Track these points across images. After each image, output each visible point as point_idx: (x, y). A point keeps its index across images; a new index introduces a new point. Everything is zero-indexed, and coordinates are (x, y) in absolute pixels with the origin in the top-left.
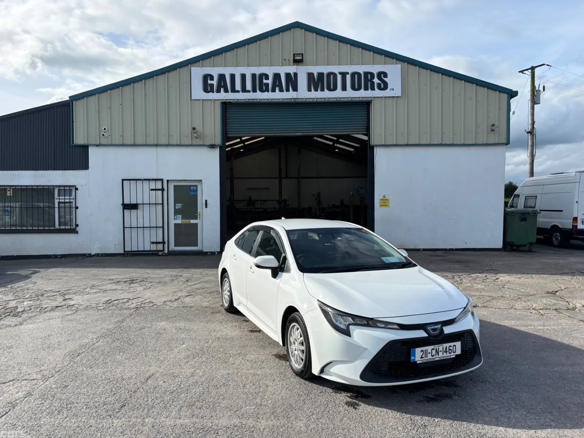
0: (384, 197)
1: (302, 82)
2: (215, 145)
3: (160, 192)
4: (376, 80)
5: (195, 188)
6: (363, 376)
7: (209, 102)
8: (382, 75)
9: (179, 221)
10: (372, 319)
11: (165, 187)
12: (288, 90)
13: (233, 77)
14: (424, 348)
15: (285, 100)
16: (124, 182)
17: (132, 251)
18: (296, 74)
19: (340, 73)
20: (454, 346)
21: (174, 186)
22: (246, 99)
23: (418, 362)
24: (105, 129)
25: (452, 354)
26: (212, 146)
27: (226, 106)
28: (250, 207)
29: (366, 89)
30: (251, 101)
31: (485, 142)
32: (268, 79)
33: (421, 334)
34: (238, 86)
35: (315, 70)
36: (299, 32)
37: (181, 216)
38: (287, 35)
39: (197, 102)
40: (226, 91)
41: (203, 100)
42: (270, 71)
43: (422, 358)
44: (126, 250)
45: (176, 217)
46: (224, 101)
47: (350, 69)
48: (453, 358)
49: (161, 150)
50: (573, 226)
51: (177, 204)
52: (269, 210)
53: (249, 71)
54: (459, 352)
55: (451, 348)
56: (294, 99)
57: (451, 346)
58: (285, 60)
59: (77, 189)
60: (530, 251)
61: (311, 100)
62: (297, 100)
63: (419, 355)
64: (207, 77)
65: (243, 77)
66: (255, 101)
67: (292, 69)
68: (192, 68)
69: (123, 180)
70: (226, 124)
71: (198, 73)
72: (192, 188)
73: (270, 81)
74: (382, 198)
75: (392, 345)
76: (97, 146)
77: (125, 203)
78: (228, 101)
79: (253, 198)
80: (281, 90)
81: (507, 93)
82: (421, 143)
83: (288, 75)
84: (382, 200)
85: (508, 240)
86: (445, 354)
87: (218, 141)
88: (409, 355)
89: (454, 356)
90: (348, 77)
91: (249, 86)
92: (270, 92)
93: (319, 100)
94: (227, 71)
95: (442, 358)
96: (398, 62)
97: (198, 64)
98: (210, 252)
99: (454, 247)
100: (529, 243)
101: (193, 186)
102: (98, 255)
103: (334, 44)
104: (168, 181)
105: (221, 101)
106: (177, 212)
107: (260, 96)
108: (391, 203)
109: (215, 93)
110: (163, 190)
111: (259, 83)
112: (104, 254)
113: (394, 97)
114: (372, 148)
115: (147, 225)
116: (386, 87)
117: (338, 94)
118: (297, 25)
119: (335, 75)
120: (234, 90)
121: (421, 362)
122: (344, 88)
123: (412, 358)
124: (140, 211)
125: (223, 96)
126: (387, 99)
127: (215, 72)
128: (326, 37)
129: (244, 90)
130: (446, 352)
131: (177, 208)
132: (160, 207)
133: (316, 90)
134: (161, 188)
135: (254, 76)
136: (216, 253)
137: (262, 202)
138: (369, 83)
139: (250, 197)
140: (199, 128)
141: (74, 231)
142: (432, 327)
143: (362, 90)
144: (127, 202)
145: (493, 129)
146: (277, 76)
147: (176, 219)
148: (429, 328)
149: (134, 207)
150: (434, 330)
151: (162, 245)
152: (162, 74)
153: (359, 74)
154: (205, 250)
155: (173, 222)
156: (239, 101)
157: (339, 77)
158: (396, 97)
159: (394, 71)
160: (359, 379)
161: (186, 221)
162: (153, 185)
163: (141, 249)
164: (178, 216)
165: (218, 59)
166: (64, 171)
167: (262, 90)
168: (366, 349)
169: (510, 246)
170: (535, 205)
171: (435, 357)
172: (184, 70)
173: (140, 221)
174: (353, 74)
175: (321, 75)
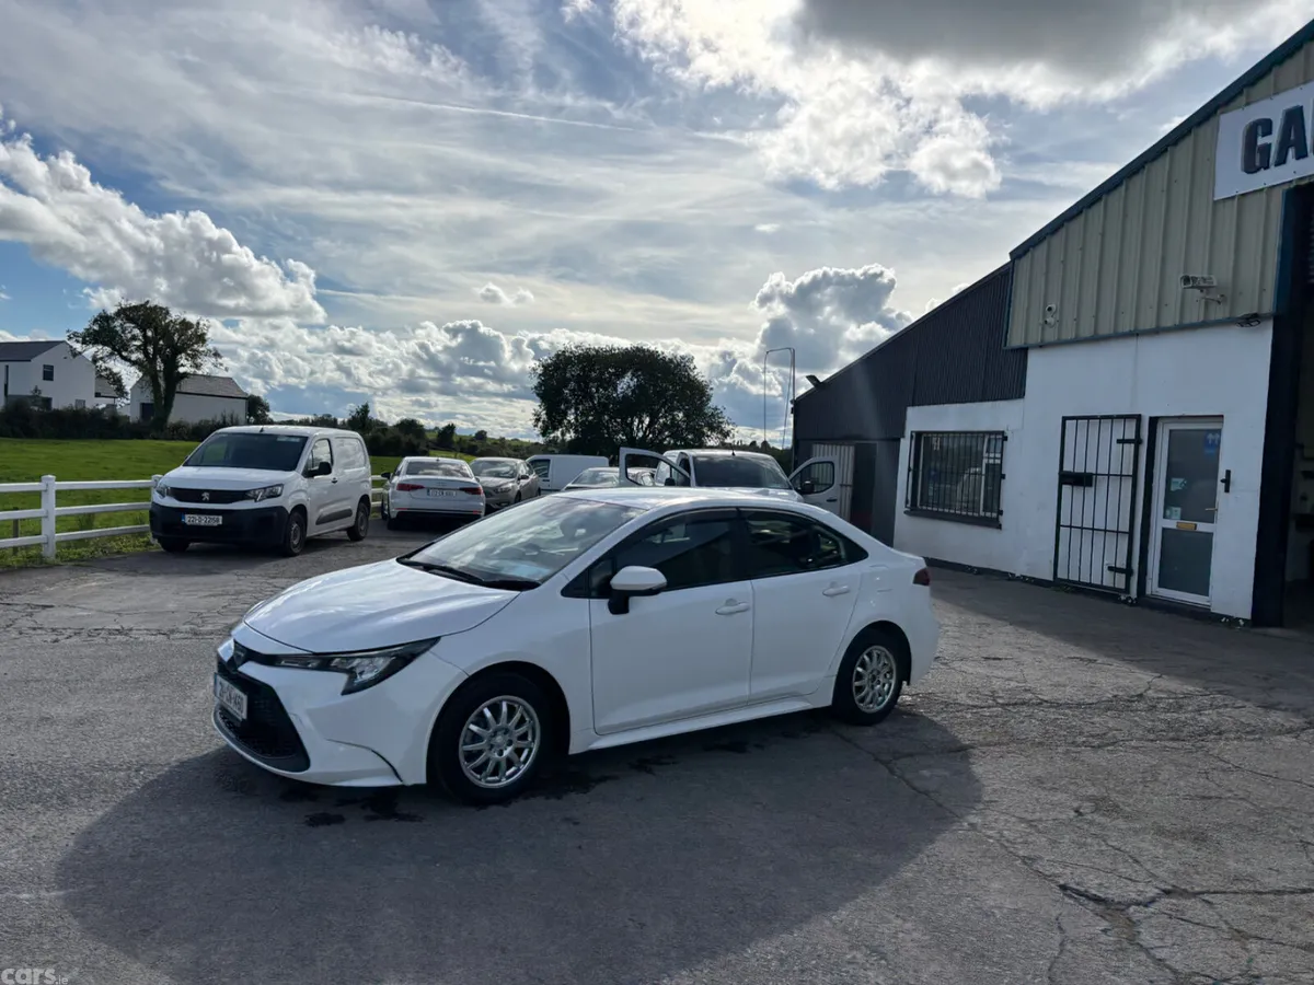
16: (1068, 422)
21: (1171, 431)
45: (1168, 512)
51: (1174, 480)
59: (1005, 439)
69: (1065, 419)
77: (1065, 469)
98: (1227, 617)
110: (1137, 442)
131: (1173, 488)
136: (1242, 623)
141: (995, 524)
147: (1170, 518)
155: (1160, 523)
164: (1174, 509)
166: (994, 403)
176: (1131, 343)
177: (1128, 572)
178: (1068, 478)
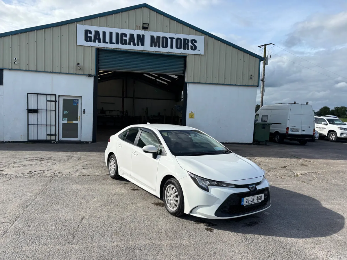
0: (192, 112)
1: (147, 41)
2: (91, 75)
3: (54, 103)
4: (190, 44)
5: (77, 101)
6: (216, 214)
7: (88, 47)
8: (194, 41)
9: (66, 122)
10: (221, 182)
11: (57, 100)
12: (138, 45)
13: (104, 33)
14: (248, 198)
15: (136, 51)
17: (33, 140)
18: (143, 36)
19: (170, 38)
20: (261, 196)
21: (63, 99)
22: (112, 48)
23: (244, 205)
24: (15, 59)
25: (260, 200)
26: (89, 76)
27: (99, 51)
28: (102, 114)
29: (184, 49)
30: (115, 49)
31: (247, 84)
32: (126, 37)
33: (246, 190)
34: (107, 40)
35: (155, 34)
36: (146, 10)
37: (67, 119)
38: (139, 11)
39: (81, 47)
40: (100, 42)
41: (84, 46)
42: (128, 32)
43: (246, 203)
44: (29, 139)
46: (98, 48)
47: (176, 36)
48: (260, 203)
49: (55, 76)
50: (286, 132)
51: (64, 111)
52: (114, 117)
53: (114, 31)
54: (263, 199)
55: (260, 197)
56: (142, 50)
57: (259, 196)
58: (137, 26)
60: (266, 145)
61: (152, 52)
62: (143, 51)
63: (246, 201)
64: (87, 32)
65: (111, 34)
66: (117, 49)
67: (141, 32)
68: (77, 25)
69: (28, 94)
70: (99, 62)
71: (81, 28)
72: (75, 101)
73: (127, 39)
74: (190, 113)
75: (232, 196)
76: (10, 70)
78: (101, 48)
79: (104, 109)
80: (134, 44)
81: (259, 59)
82: (213, 83)
83: (139, 36)
84: (190, 114)
85: (256, 139)
86: (257, 200)
87: (93, 72)
88: (240, 201)
89: (261, 202)
90: (174, 41)
91: (114, 40)
92: (127, 45)
93: (157, 53)
94: (101, 30)
95: (255, 203)
96: (203, 34)
97: (81, 22)
99: (228, 142)
100: (265, 140)
101: (76, 100)
102: (9, 142)
103: (167, 20)
104: (59, 96)
105: (96, 48)
106: (64, 116)
107: (120, 47)
108: (195, 116)
109: (92, 42)
110: (56, 101)
111: (121, 38)
112: (13, 141)
113: (200, 55)
114: (186, 84)
115: (44, 123)
116: (195, 49)
117: (168, 50)
118: (145, 6)
119: (167, 39)
120: (104, 42)
121: (246, 205)
122: (172, 47)
123: (242, 203)
124: (39, 114)
125: (97, 44)
126: (196, 56)
127: (93, 29)
128: (162, 15)
129: (111, 42)
130: (257, 199)
131: (64, 113)
132: (53, 112)
133: (155, 46)
134: (54, 100)
135: (117, 34)
136: (90, 142)
137: (110, 111)
138: (186, 45)
139: (103, 108)
140: (81, 64)
142: (252, 186)
143: (182, 49)
144: (30, 108)
145: (251, 77)
146: (132, 36)
147: (64, 120)
148: (250, 187)
149: (36, 111)
150: (252, 188)
151: (54, 136)
152: (57, 26)
153: (181, 39)
154: (82, 140)
156: (108, 49)
157: (169, 40)
158: (201, 55)
159: (200, 40)
160: (214, 215)
161: (70, 122)
162: (49, 98)
163: (40, 138)
164: (65, 118)
165: (95, 20)
167: (122, 44)
168: (218, 199)
169: (256, 142)
170: (267, 120)
171: (252, 202)
172: (72, 26)
173: (40, 120)
174: (177, 39)
175: (158, 38)
176: (50, 75)
177: (55, 135)
178: (30, 111)
